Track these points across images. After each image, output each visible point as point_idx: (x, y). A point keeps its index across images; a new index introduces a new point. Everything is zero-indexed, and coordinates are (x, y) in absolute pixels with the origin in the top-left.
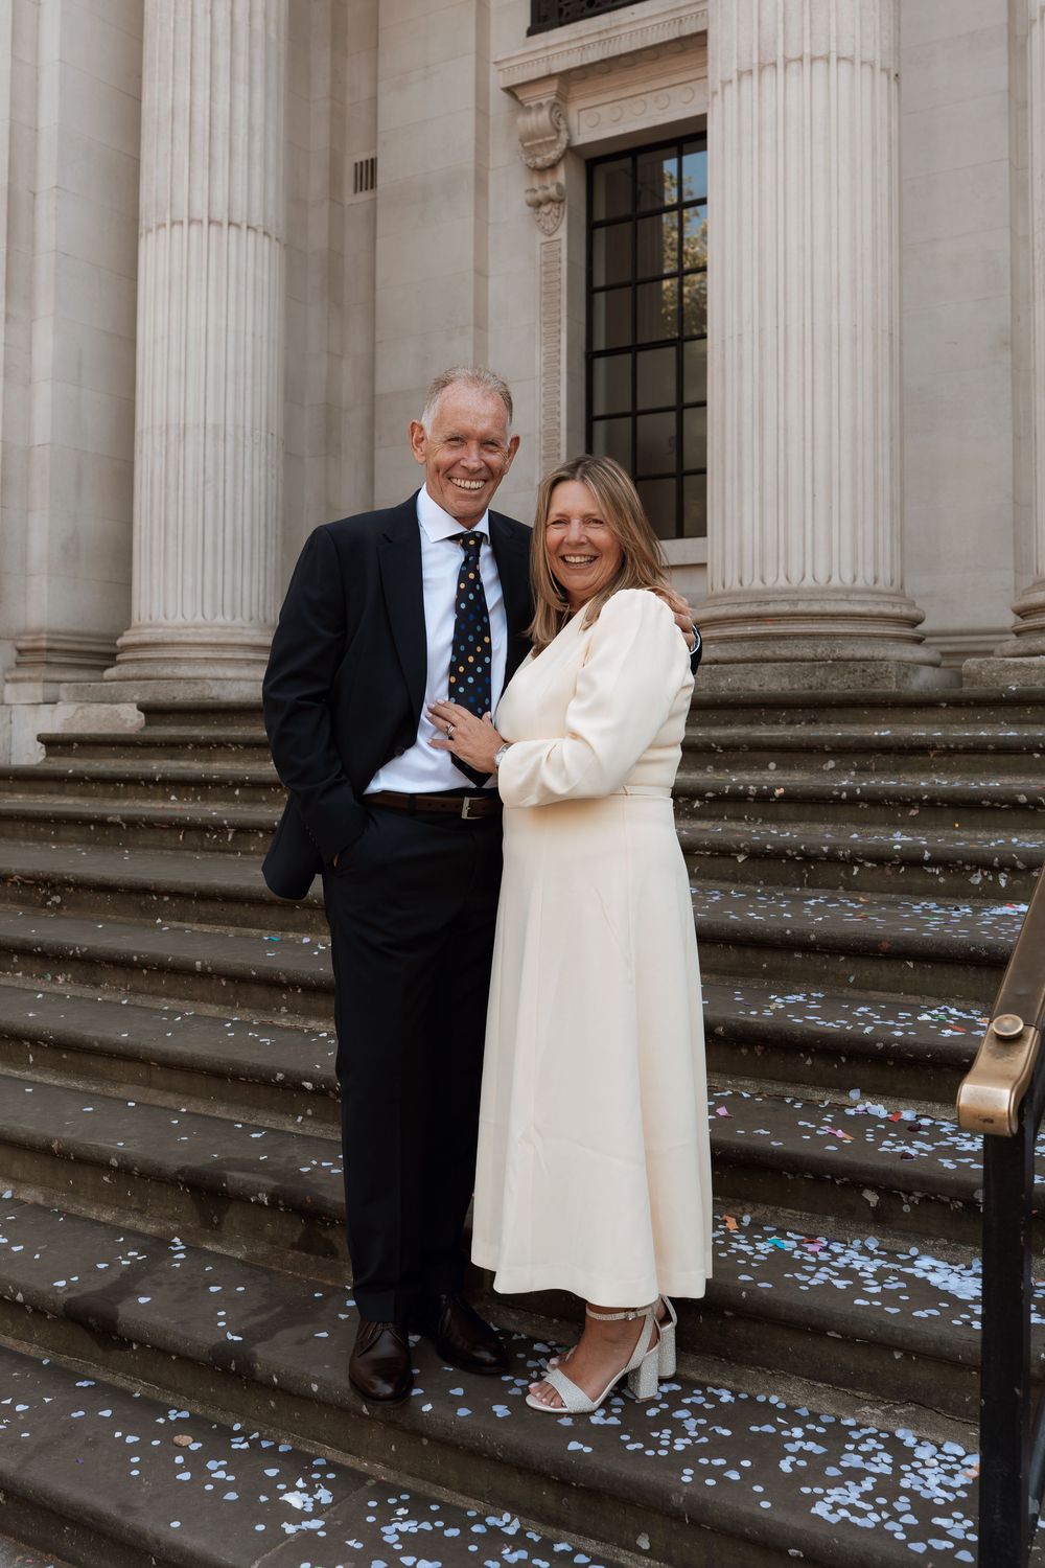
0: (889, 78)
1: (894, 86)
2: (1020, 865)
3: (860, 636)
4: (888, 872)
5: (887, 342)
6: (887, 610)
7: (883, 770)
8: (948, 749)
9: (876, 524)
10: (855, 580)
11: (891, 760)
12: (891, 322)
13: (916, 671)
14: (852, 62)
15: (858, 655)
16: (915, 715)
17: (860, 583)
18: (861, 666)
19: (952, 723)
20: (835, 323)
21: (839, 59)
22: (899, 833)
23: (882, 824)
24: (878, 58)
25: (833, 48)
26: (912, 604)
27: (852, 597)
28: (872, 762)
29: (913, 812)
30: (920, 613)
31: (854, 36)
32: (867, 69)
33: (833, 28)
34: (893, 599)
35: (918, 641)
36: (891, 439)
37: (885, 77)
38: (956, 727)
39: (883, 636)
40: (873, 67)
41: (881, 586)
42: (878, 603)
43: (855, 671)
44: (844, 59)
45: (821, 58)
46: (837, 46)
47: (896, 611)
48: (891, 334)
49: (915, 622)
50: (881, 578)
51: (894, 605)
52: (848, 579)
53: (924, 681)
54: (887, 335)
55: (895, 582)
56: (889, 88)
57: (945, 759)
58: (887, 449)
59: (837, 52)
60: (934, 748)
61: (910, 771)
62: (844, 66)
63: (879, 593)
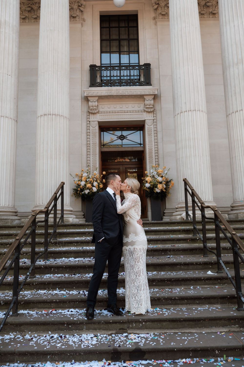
0: (15, 121)
1: (16, 123)
2: (22, 253)
3: (5, 215)
4: (2, 256)
5: (13, 165)
6: (11, 210)
7: (5, 238)
8: (16, 235)
9: (9, 196)
10: (5, 205)
11: (6, 237)
12: (13, 161)
13: (15, 221)
14: (8, 118)
15: (4, 218)
16: (12, 229)
17: (6, 206)
18: (4, 220)
19: (18, 230)
20: (3, 161)
21: (6, 117)
22: (5, 249)
23: (3, 248)
24: (13, 118)
25: (5, 115)
26: (16, 209)
27: (4, 208)
28: (3, 237)
29: (8, 246)
30: (17, 211)
31: (9, 114)
32: (11, 119)
33: (5, 112)
34: (12, 208)
35: (16, 216)
36: (13, 181)
37: (14, 121)
38: (19, 231)
39: (9, 215)
40: (12, 119)
41: (10, 206)
42: (9, 209)
43: (3, 221)
44: (7, 117)
45: (3, 116)
46: (6, 115)
47: (12, 210)
48: (13, 163)
49: (16, 212)
50: (10, 204)
51: (12, 209)
52: (4, 205)
53: (16, 223)
54: (13, 164)
55: (13, 205)
56: (15, 123)
57: (15, 236)
58: (12, 183)
59: (6, 116)
60: (13, 235)
61: (9, 239)
62: (7, 118)
63: (9, 207)
